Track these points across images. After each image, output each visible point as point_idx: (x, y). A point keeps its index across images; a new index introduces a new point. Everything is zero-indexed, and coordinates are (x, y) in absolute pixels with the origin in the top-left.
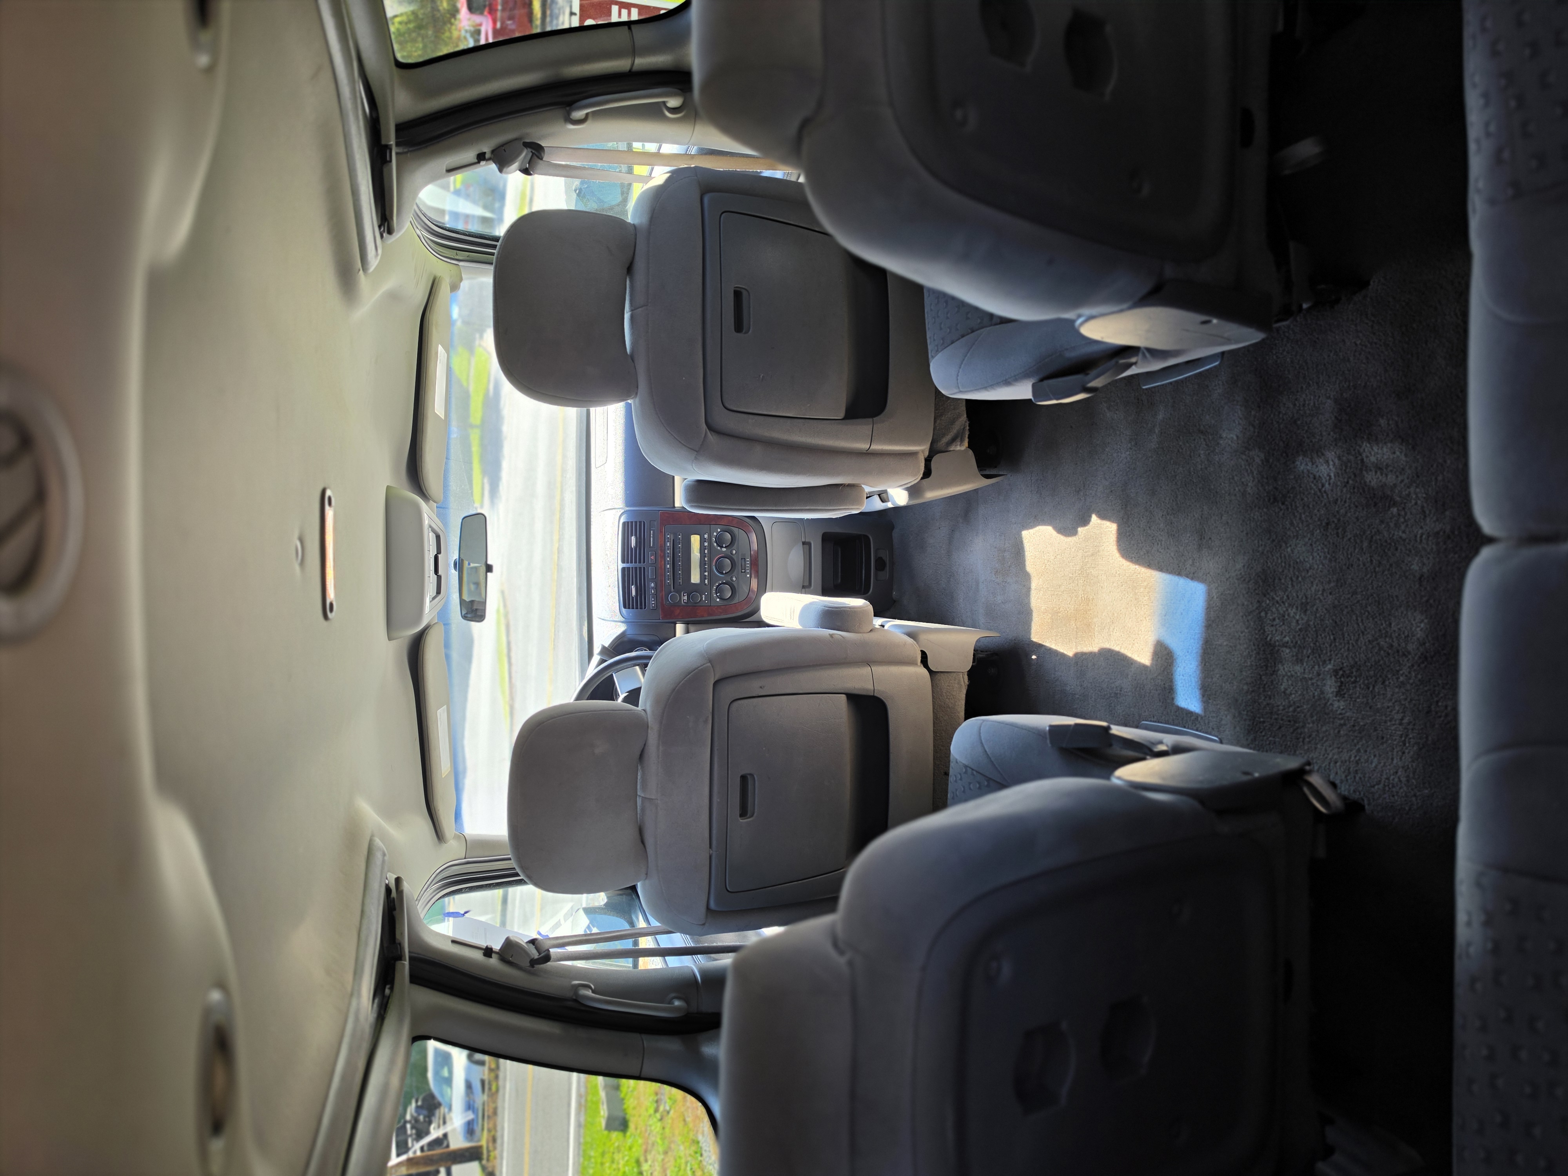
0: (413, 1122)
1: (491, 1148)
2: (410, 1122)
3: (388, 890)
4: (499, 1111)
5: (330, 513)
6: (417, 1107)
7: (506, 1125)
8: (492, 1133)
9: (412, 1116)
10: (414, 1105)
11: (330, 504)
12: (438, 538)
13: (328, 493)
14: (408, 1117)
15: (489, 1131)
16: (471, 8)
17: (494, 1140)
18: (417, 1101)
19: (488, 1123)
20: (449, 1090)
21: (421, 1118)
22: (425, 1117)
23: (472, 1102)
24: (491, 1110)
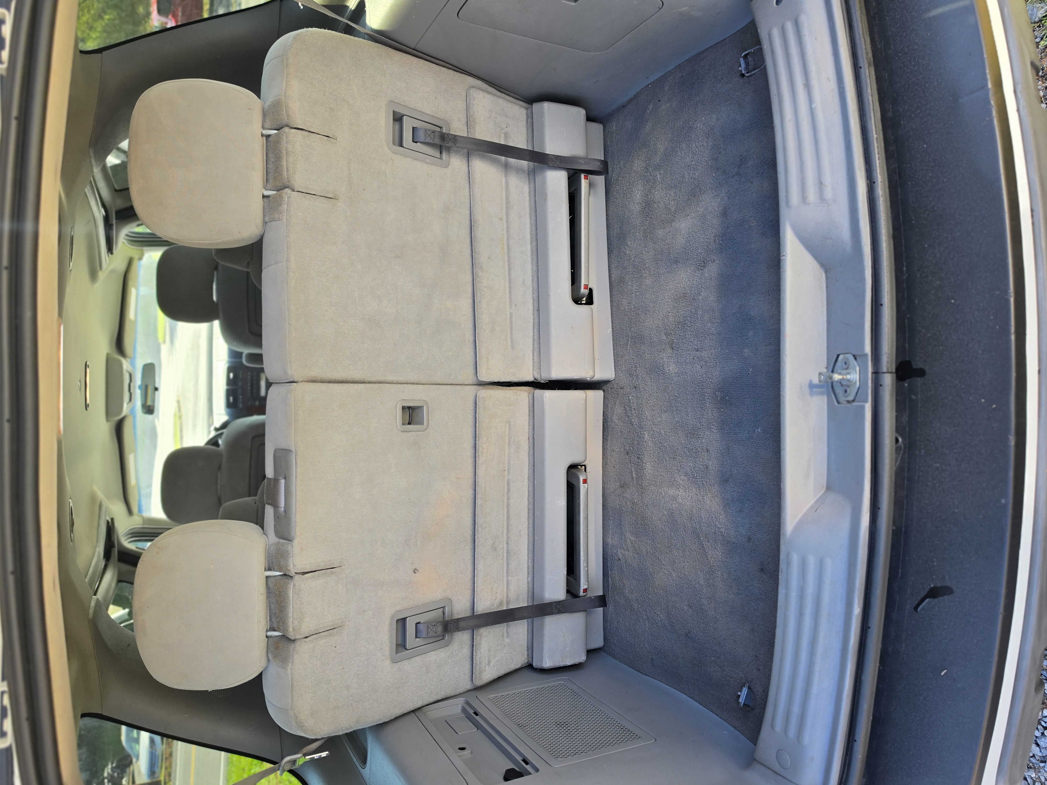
0: (109, 778)
1: (167, 780)
2: (106, 778)
3: (108, 522)
4: (174, 754)
5: (88, 370)
6: (113, 769)
7: (178, 762)
8: (169, 770)
9: (108, 774)
10: (110, 766)
11: (88, 367)
12: (130, 375)
13: (88, 363)
14: (106, 775)
15: (166, 768)
16: (160, 11)
17: (170, 775)
18: (112, 763)
19: (166, 763)
20: (137, 746)
21: (116, 774)
22: (118, 774)
23: (154, 751)
24: (168, 753)
